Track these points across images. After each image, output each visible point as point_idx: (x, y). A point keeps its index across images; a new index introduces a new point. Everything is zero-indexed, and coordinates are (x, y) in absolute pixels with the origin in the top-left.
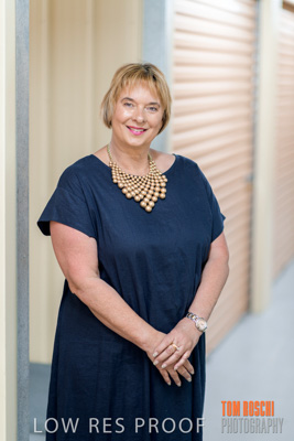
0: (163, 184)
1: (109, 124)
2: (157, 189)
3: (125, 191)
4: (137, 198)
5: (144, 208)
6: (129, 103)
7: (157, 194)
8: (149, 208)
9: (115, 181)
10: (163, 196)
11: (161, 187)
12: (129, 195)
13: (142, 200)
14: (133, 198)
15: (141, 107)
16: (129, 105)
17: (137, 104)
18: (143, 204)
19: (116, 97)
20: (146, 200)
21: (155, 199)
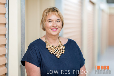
0: (64, 49)
1: (44, 29)
2: (62, 50)
3: (50, 51)
4: (54, 54)
5: (57, 57)
6: (50, 21)
7: (61, 52)
8: (58, 57)
9: (47, 48)
10: (63, 53)
11: (63, 50)
12: (52, 53)
13: (56, 54)
14: (53, 54)
15: (54, 21)
16: (50, 22)
17: (53, 21)
18: (57, 56)
19: (45, 20)
20: (58, 54)
21: (61, 54)
